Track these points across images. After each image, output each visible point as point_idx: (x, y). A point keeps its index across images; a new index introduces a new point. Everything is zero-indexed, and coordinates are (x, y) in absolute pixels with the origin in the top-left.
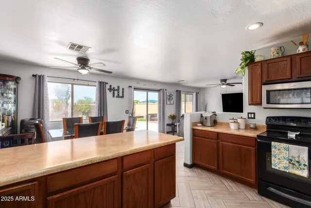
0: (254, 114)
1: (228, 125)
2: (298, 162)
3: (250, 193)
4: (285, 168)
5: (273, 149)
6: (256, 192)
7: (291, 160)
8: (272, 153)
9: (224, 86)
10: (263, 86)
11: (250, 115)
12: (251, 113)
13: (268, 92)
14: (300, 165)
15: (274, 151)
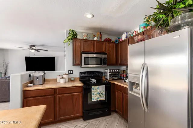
0: (72, 71)
1: (56, 80)
2: (102, 93)
3: (80, 123)
4: (98, 98)
5: (92, 90)
6: (81, 120)
7: (99, 94)
8: (92, 93)
9: (33, 51)
10: (82, 54)
11: (70, 72)
12: (71, 71)
13: (85, 58)
14: (103, 95)
15: (93, 91)
